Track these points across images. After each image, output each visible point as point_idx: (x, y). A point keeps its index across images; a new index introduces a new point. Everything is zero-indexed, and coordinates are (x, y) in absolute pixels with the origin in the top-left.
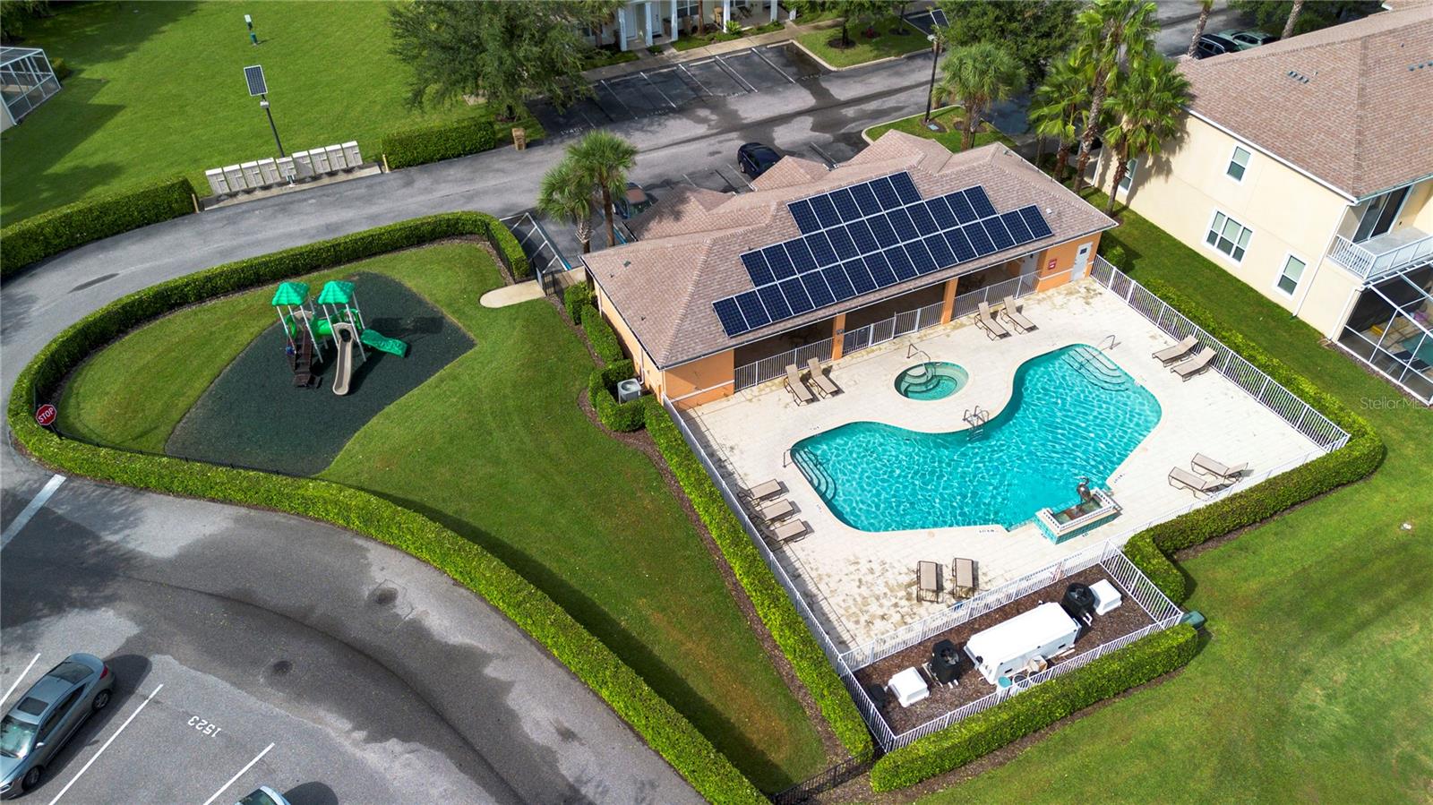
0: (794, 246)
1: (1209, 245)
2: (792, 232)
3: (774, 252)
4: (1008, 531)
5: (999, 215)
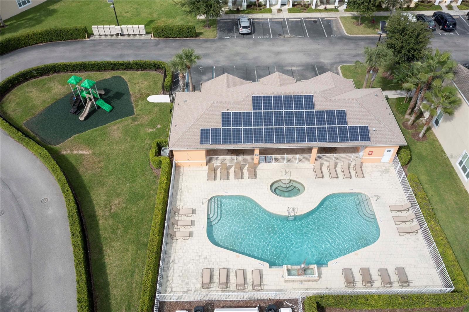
0: (247, 115)
1: (458, 165)
2: (248, 107)
3: (237, 115)
4: (270, 268)
5: (348, 126)
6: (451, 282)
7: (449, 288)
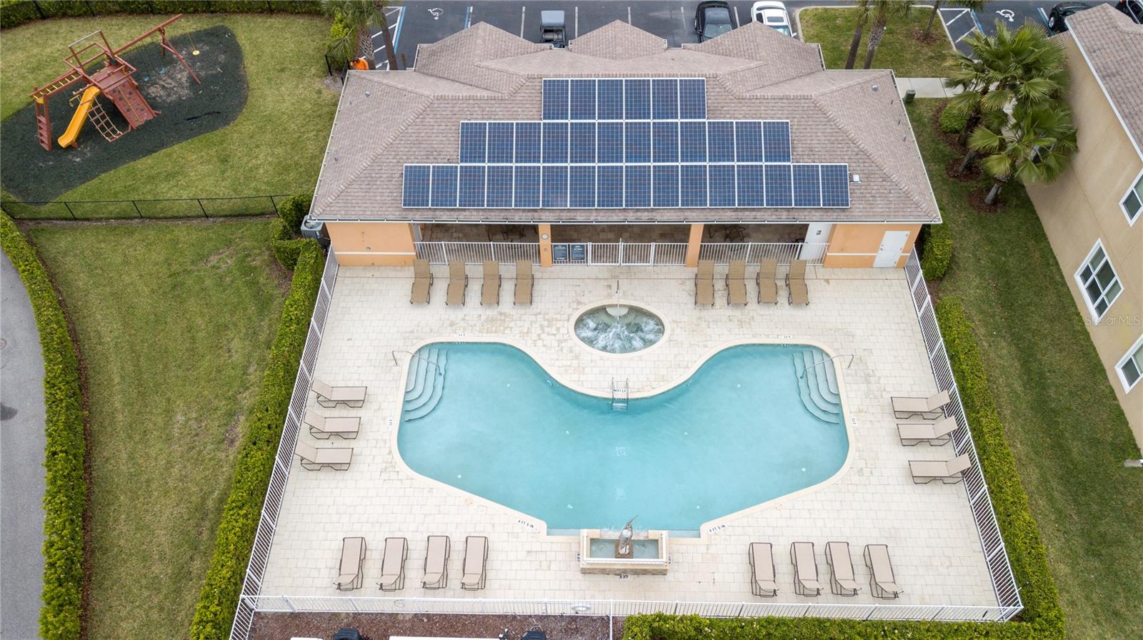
0: (528, 131)
1: (1080, 280)
2: (529, 113)
3: (501, 132)
4: (548, 534)
5: (792, 165)
6: (1017, 591)
7: (1009, 605)
